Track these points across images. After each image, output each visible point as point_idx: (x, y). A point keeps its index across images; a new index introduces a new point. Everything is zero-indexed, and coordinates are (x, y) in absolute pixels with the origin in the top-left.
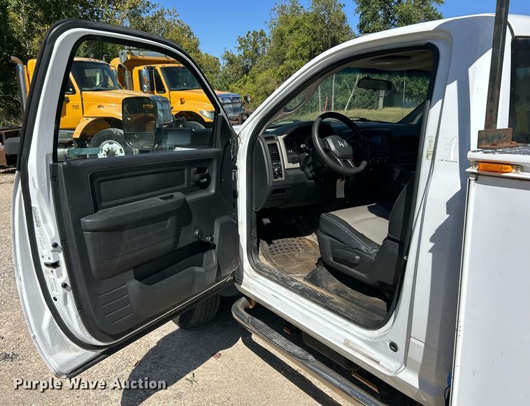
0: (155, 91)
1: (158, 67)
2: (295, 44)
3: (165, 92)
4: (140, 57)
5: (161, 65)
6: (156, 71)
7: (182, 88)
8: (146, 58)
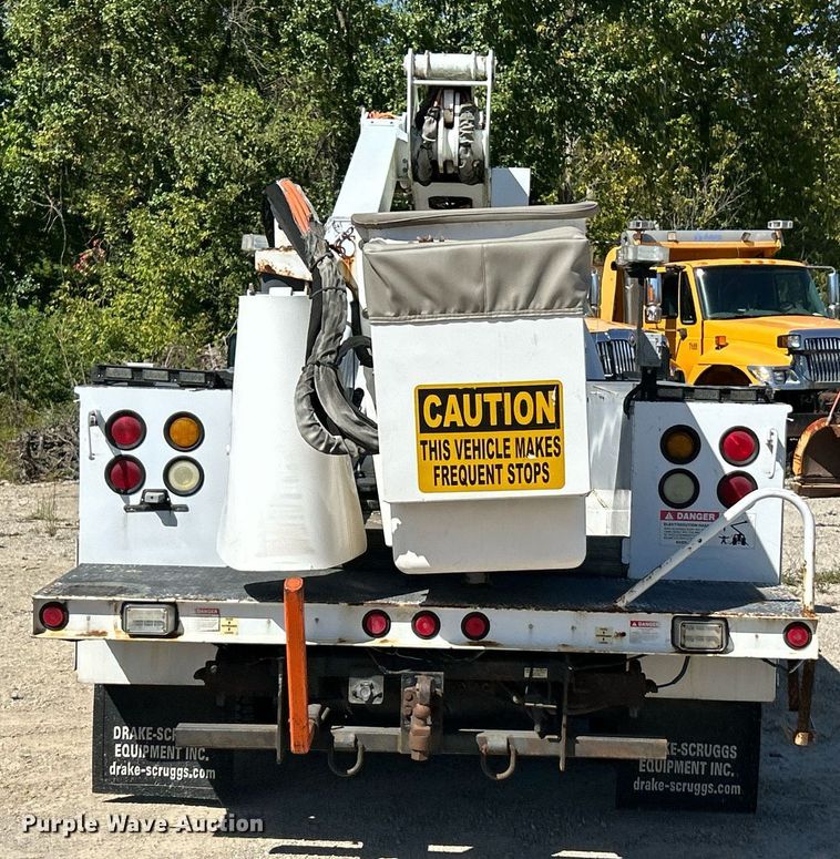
0: (678, 319)
1: (693, 266)
3: (695, 321)
5: (695, 263)
6: (685, 275)
8: (684, 245)
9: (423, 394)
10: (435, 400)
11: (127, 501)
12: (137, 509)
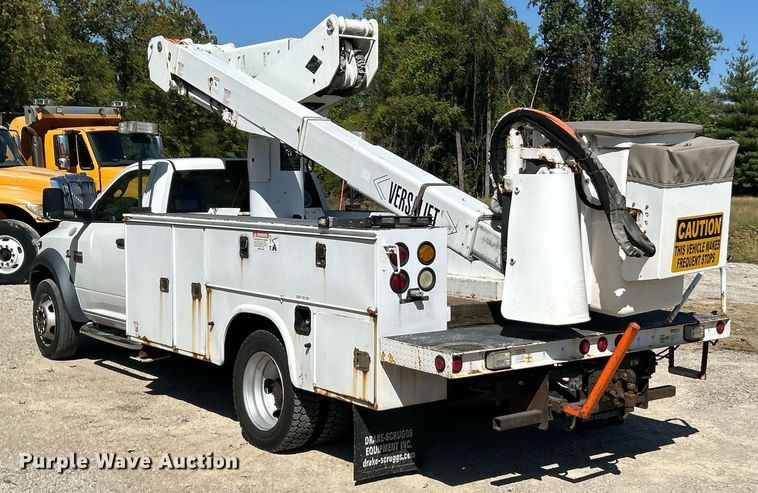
0: (78, 166)
1: (84, 131)
2: (410, 62)
3: (93, 168)
4: (56, 116)
5: (88, 129)
6: (81, 137)
7: (121, 162)
8: (67, 116)
9: (680, 222)
10: (683, 225)
11: (400, 297)
12: (406, 301)
